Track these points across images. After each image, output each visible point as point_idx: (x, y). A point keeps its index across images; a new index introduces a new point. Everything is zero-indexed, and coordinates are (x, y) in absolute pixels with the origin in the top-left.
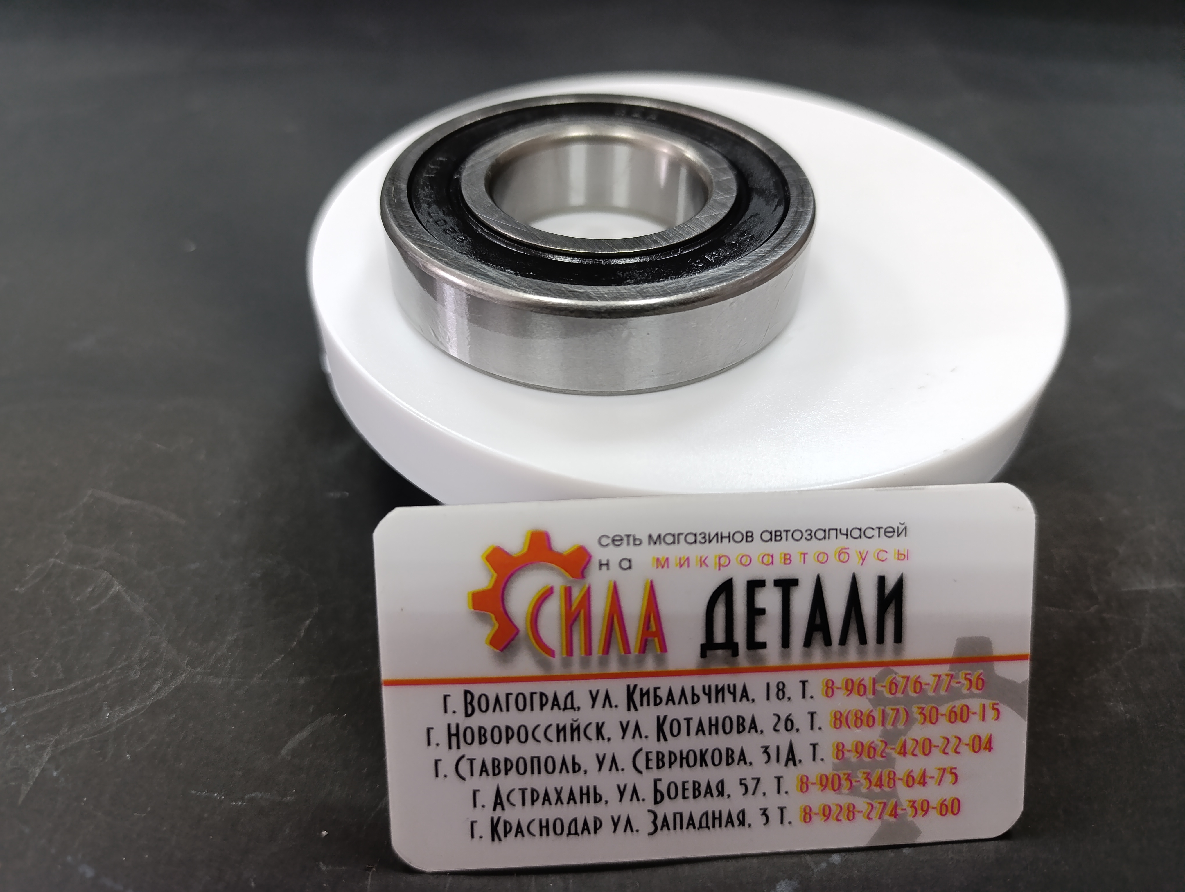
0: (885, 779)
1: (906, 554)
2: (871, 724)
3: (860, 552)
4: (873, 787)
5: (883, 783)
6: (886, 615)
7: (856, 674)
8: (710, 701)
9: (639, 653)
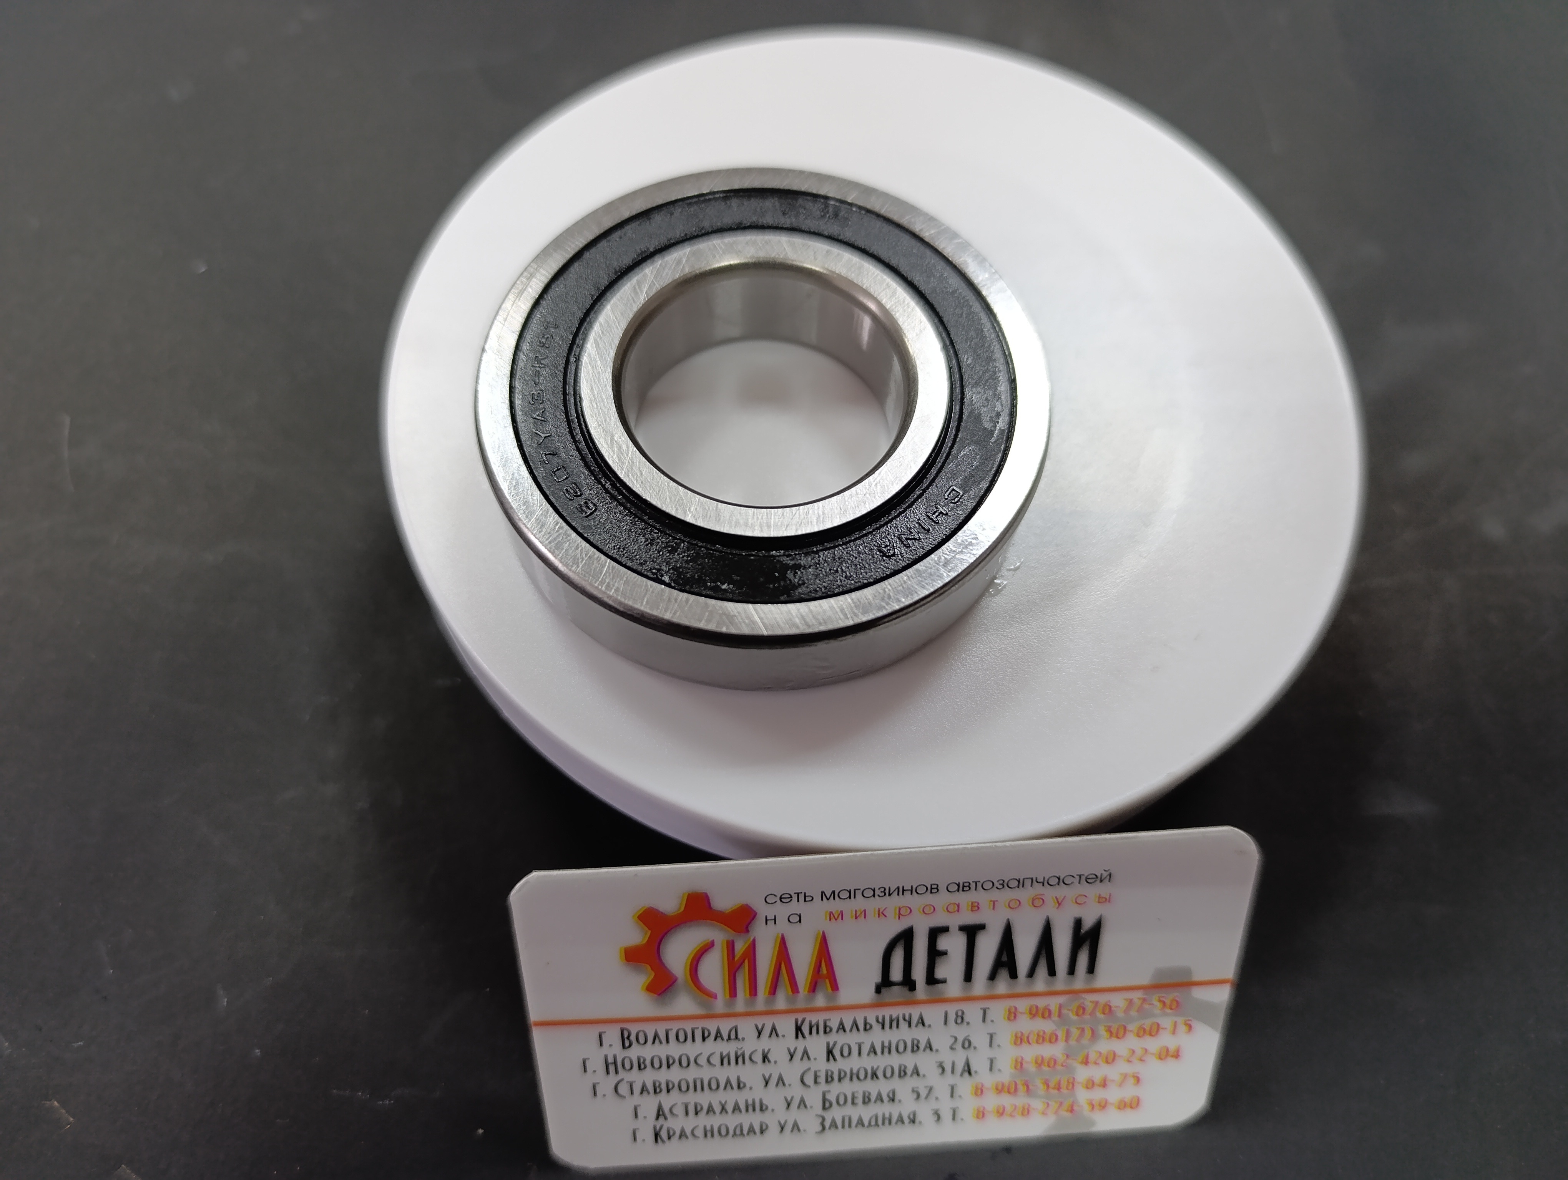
0: (1064, 1084)
1: (1108, 898)
2: (1054, 1040)
3: (1056, 898)
4: (1051, 1091)
5: (1061, 1086)
6: (1079, 950)
7: (1041, 1002)
8: (883, 1028)
9: (809, 991)
